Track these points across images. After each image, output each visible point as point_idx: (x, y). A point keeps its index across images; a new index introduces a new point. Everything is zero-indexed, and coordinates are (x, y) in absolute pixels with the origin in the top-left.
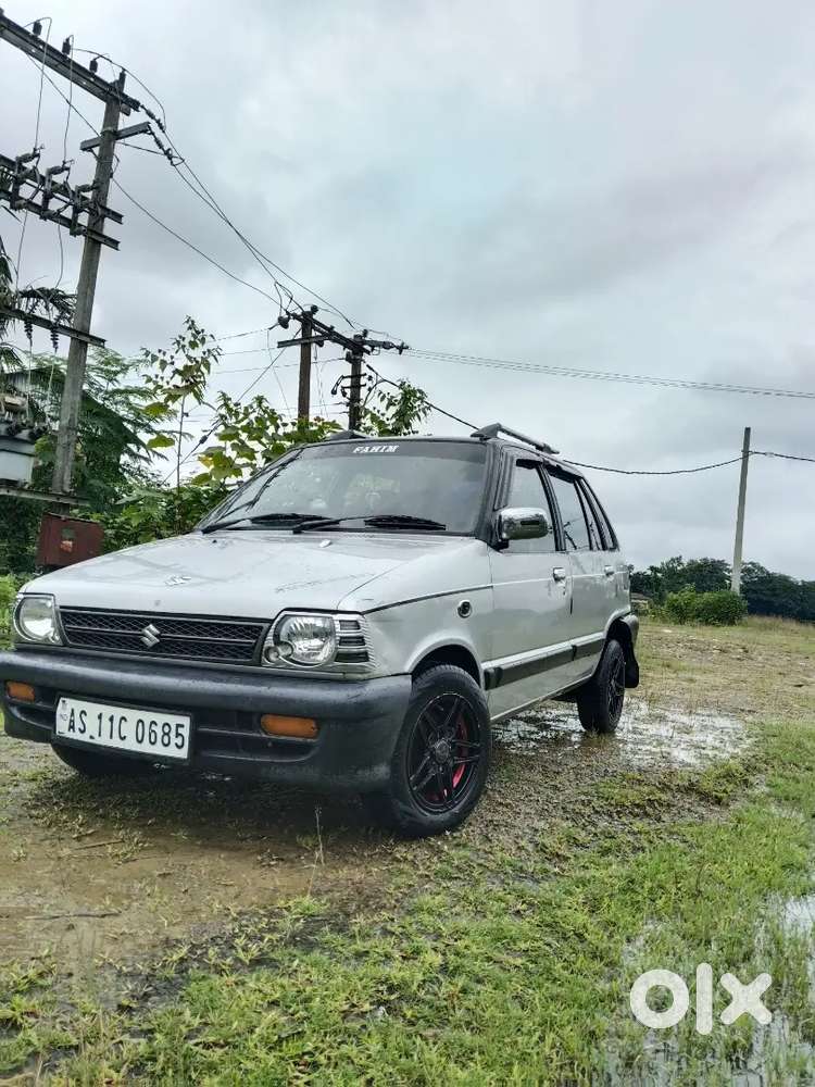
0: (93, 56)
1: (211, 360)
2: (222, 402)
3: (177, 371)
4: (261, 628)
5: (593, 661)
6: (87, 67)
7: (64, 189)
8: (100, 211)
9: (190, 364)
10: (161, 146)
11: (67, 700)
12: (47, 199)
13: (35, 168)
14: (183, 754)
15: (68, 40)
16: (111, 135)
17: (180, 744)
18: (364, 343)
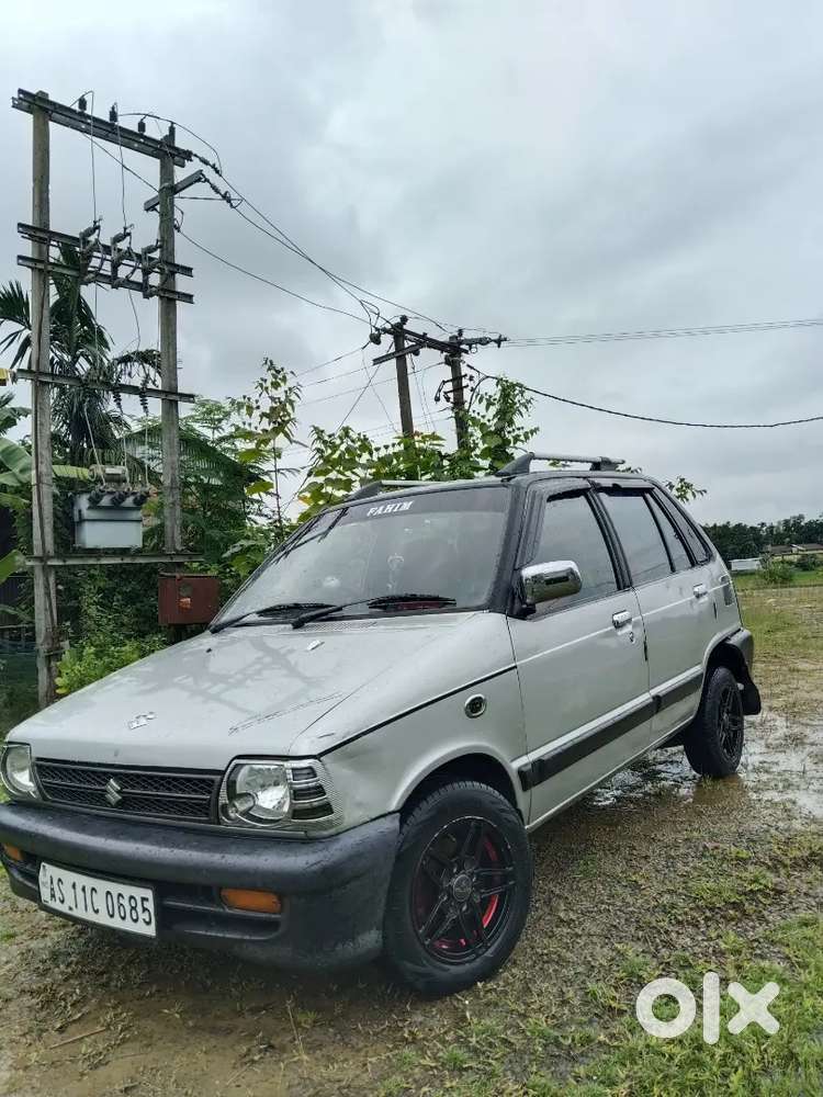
0: (139, 118)
1: (293, 397)
2: (316, 436)
3: (263, 415)
4: (213, 781)
5: (693, 701)
6: (136, 129)
7: (129, 254)
8: (171, 269)
9: (274, 405)
10: (217, 191)
11: (47, 866)
12: (115, 267)
13: (97, 240)
14: (151, 931)
15: (113, 108)
16: (170, 190)
17: (147, 920)
18: (461, 343)
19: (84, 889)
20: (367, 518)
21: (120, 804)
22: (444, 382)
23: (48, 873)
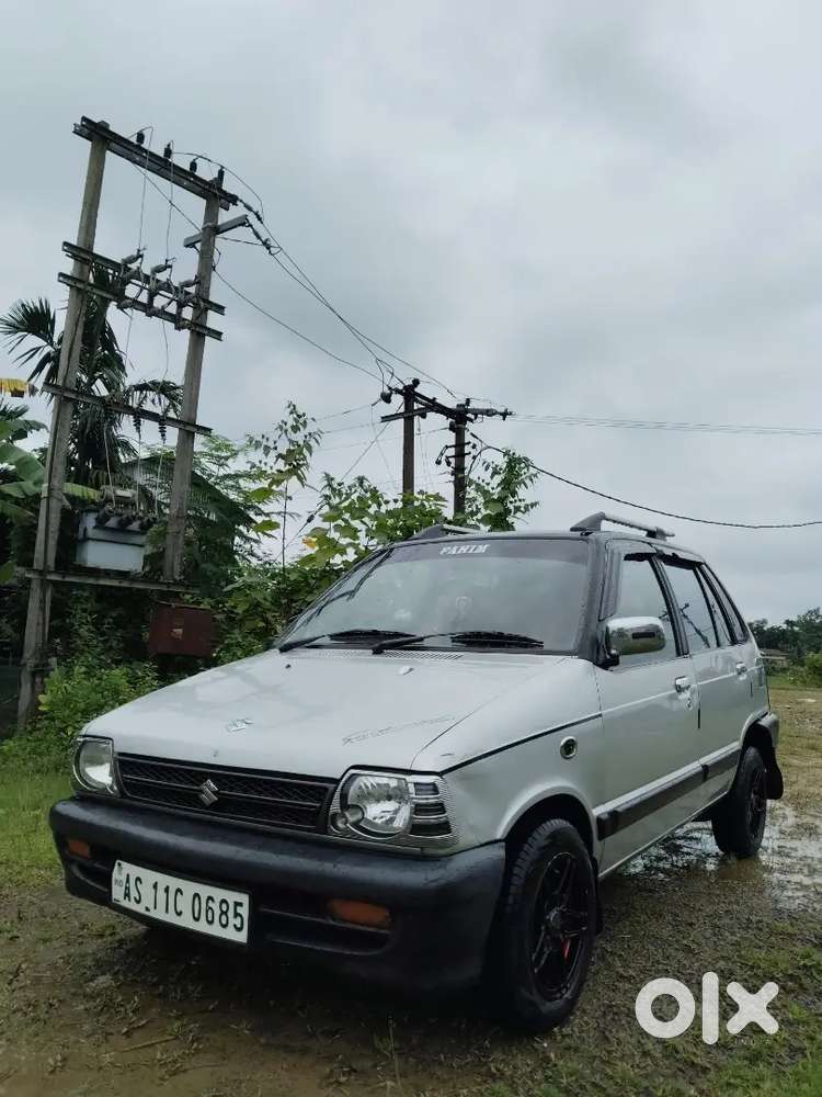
0: (191, 158)
1: (312, 443)
2: (326, 483)
3: (280, 456)
4: (326, 789)
5: (730, 775)
6: (187, 168)
7: (167, 286)
8: (204, 305)
9: (292, 448)
10: (258, 237)
11: (124, 864)
12: (152, 296)
13: (138, 268)
14: (242, 937)
15: (169, 145)
16: (213, 230)
17: (239, 926)
18: (467, 411)
19: (167, 890)
20: (441, 557)
21: (215, 806)
22: (447, 447)
23: (124, 871)
